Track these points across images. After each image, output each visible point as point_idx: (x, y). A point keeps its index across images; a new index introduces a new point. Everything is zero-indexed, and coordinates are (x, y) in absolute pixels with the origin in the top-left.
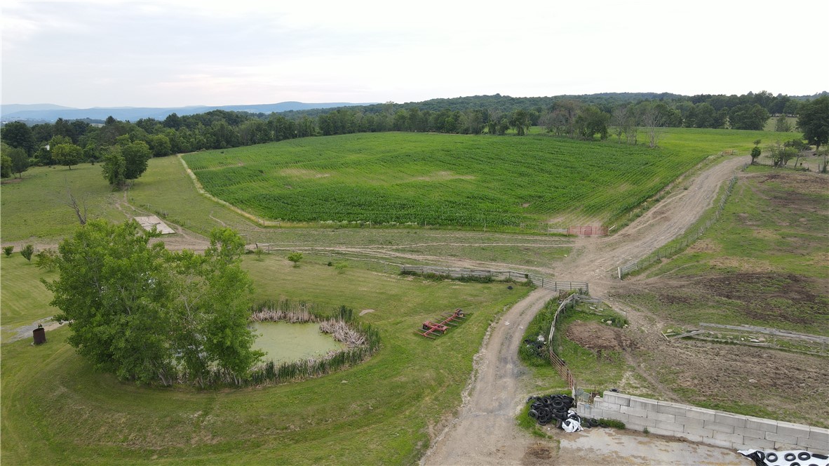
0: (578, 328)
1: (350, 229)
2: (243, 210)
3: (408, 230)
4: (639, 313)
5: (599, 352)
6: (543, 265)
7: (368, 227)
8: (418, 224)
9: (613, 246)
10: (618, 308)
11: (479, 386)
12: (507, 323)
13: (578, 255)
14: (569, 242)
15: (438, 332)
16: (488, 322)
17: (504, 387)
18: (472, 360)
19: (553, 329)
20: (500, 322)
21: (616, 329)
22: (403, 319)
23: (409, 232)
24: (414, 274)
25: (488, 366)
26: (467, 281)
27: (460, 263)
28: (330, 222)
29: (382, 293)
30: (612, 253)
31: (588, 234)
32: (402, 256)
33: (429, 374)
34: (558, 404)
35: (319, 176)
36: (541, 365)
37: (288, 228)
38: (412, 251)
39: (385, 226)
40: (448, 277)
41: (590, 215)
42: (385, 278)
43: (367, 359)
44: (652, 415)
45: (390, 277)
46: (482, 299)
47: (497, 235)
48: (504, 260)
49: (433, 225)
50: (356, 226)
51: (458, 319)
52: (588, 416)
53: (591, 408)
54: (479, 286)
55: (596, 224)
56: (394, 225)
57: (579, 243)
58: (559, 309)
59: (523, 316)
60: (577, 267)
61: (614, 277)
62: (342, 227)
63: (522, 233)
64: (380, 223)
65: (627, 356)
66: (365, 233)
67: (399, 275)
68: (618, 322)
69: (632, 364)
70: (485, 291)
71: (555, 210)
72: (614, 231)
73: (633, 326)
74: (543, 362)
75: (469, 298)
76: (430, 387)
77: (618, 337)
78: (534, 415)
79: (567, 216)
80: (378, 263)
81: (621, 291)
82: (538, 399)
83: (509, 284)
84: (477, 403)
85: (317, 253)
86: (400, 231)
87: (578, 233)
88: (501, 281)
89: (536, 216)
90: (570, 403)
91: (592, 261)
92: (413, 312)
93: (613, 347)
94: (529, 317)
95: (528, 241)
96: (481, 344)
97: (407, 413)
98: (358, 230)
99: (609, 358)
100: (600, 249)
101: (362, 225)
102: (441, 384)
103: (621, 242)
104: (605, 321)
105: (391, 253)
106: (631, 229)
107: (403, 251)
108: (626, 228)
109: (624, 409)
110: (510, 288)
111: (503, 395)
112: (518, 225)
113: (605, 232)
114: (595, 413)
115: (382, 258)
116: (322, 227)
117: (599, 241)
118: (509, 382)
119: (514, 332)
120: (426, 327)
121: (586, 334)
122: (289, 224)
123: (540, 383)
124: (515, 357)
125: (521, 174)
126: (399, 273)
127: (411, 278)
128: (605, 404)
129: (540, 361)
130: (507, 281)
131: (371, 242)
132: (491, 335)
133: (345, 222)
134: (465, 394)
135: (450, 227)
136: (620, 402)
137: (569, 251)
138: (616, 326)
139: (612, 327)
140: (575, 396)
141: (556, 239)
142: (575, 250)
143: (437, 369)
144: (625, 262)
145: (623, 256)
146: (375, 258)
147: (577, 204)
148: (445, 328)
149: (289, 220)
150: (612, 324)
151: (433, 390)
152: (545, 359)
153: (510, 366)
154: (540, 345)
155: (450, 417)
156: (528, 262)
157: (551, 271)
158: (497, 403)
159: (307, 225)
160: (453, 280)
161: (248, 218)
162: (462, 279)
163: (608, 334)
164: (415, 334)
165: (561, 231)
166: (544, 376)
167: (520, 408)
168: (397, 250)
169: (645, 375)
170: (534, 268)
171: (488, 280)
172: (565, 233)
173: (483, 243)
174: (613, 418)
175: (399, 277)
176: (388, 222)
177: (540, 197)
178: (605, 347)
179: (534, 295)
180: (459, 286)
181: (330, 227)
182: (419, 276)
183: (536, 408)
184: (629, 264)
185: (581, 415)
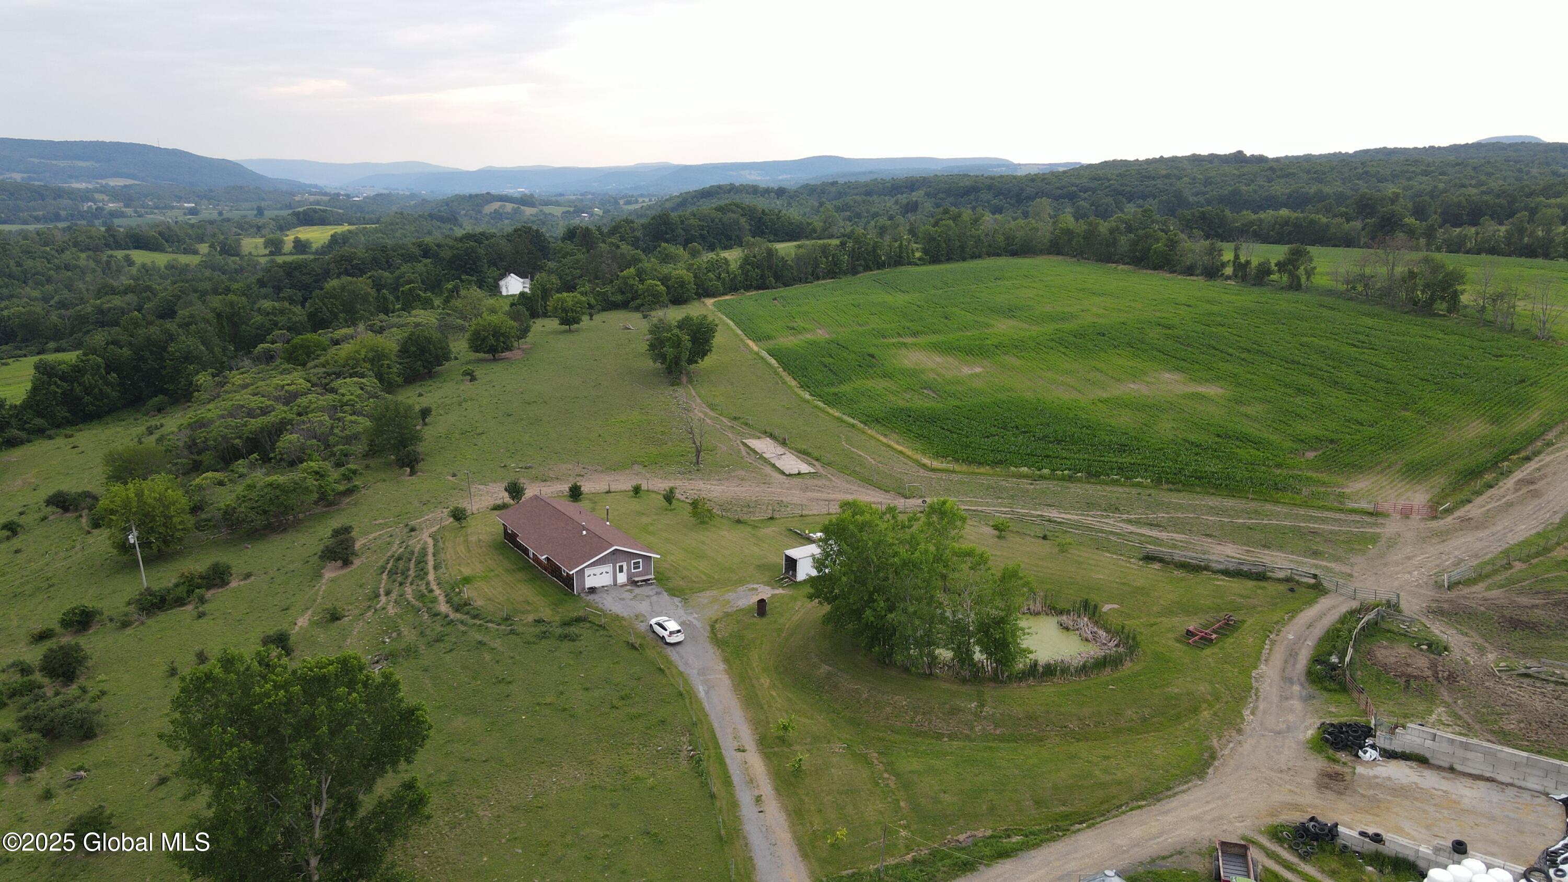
0: (1383, 651)
1: (1055, 482)
2: (885, 436)
3: (1140, 491)
4: (1467, 639)
5: (1407, 681)
6: (1336, 559)
7: (1079, 480)
8: (1152, 481)
9: (1443, 536)
10: (1439, 630)
11: (1262, 706)
12: (1291, 637)
13: (1389, 547)
14: (1376, 525)
15: (1206, 641)
16: (1267, 632)
17: (1291, 710)
18: (1250, 677)
19: (1350, 651)
20: (1281, 634)
21: (1432, 656)
22: (1159, 620)
23: (1139, 494)
24: (1161, 560)
25: (1271, 686)
26: (1233, 577)
27: (1220, 548)
28: (1024, 470)
29: (1124, 584)
30: (1441, 548)
31: (1406, 514)
32: (1139, 531)
33: (1203, 688)
34: (1355, 732)
35: (966, 371)
36: (1335, 691)
37: (965, 473)
38: (1151, 525)
39: (1104, 480)
40: (1206, 568)
41: (1411, 481)
42: (1123, 563)
43: (1128, 664)
44: (1460, 753)
45: (1130, 562)
46: (1255, 602)
47: (1268, 507)
48: (1281, 548)
49: (1173, 484)
50: (1063, 479)
51: (1228, 627)
52: (1387, 747)
53: (1391, 739)
54: (1250, 584)
55: (1419, 497)
56: (1117, 480)
57: (1391, 527)
58: (1359, 627)
59: (1311, 629)
60: (1386, 565)
61: (1438, 586)
62: (1042, 477)
63: (1304, 504)
64: (1097, 475)
65: (1442, 689)
66: (1077, 489)
67: (1141, 560)
68: (1436, 648)
69: (1450, 700)
70: (1259, 591)
71: (1356, 468)
72: (1448, 511)
73: (1456, 654)
74: (1337, 687)
75: (1239, 600)
76: (1206, 701)
77: (1433, 666)
78: (1327, 740)
79: (1375, 479)
80: (1108, 540)
81: (1445, 606)
82: (1332, 725)
83: (1291, 585)
84: (1262, 723)
85: (1021, 519)
86: (1127, 490)
87: (1391, 511)
88: (1279, 580)
89: (1324, 477)
90: (1368, 732)
91: (1409, 558)
92: (1168, 612)
93: (1426, 678)
94: (1318, 631)
95: (1315, 519)
96: (1259, 659)
97: (1186, 725)
98: (1066, 484)
99: (1419, 690)
100: (1423, 539)
101: (1070, 477)
102: (1217, 698)
103: (1456, 530)
104: (1419, 645)
105: (1121, 525)
106: (1474, 510)
107: (1137, 523)
108: (1468, 507)
109: (1429, 743)
110: (1292, 590)
111: (1291, 718)
112: (1299, 492)
113: (1434, 512)
114: (1396, 745)
115: (1112, 533)
116: (1014, 476)
117: (1422, 525)
118: (1296, 704)
119: (1300, 649)
120: (1189, 633)
121: (1393, 660)
122: (965, 468)
123: (1333, 710)
124: (1303, 679)
125: (1300, 391)
126: (1141, 556)
127: (1157, 566)
128: (1408, 737)
129: (1333, 686)
130: (1288, 580)
131: (1090, 505)
132: (1271, 650)
133: (1046, 471)
134: (1246, 713)
135: (1198, 489)
136: (1425, 736)
137: (1375, 539)
138: (1432, 652)
139: (1427, 654)
140: (1375, 725)
141: (1358, 518)
142: (1384, 539)
143: (1211, 682)
144: (1459, 562)
145: (1456, 553)
146: (1102, 531)
147: (1393, 458)
148: (1214, 636)
149: (963, 460)
150: (1427, 650)
151: (1210, 706)
152: (1340, 683)
153: (1296, 688)
154: (1334, 667)
155: (1234, 733)
156: (1316, 554)
157: (1347, 570)
158: (1285, 726)
159: (991, 472)
160: (1215, 572)
161: (901, 452)
162: (1226, 573)
163: (1421, 662)
164: (1178, 640)
165: (1364, 505)
166: (1338, 703)
167: (1310, 733)
168: (1129, 521)
169: (1461, 713)
170: (1324, 563)
171: (1261, 577)
172: (1371, 510)
173: (1250, 518)
174: (1416, 751)
175: (1141, 563)
176: (1108, 475)
177: (1332, 441)
178: (1416, 677)
179: (1324, 603)
180: (1223, 582)
181: (1026, 476)
182: (1168, 563)
183: (1330, 734)
184: (1463, 567)
185: (1382, 746)
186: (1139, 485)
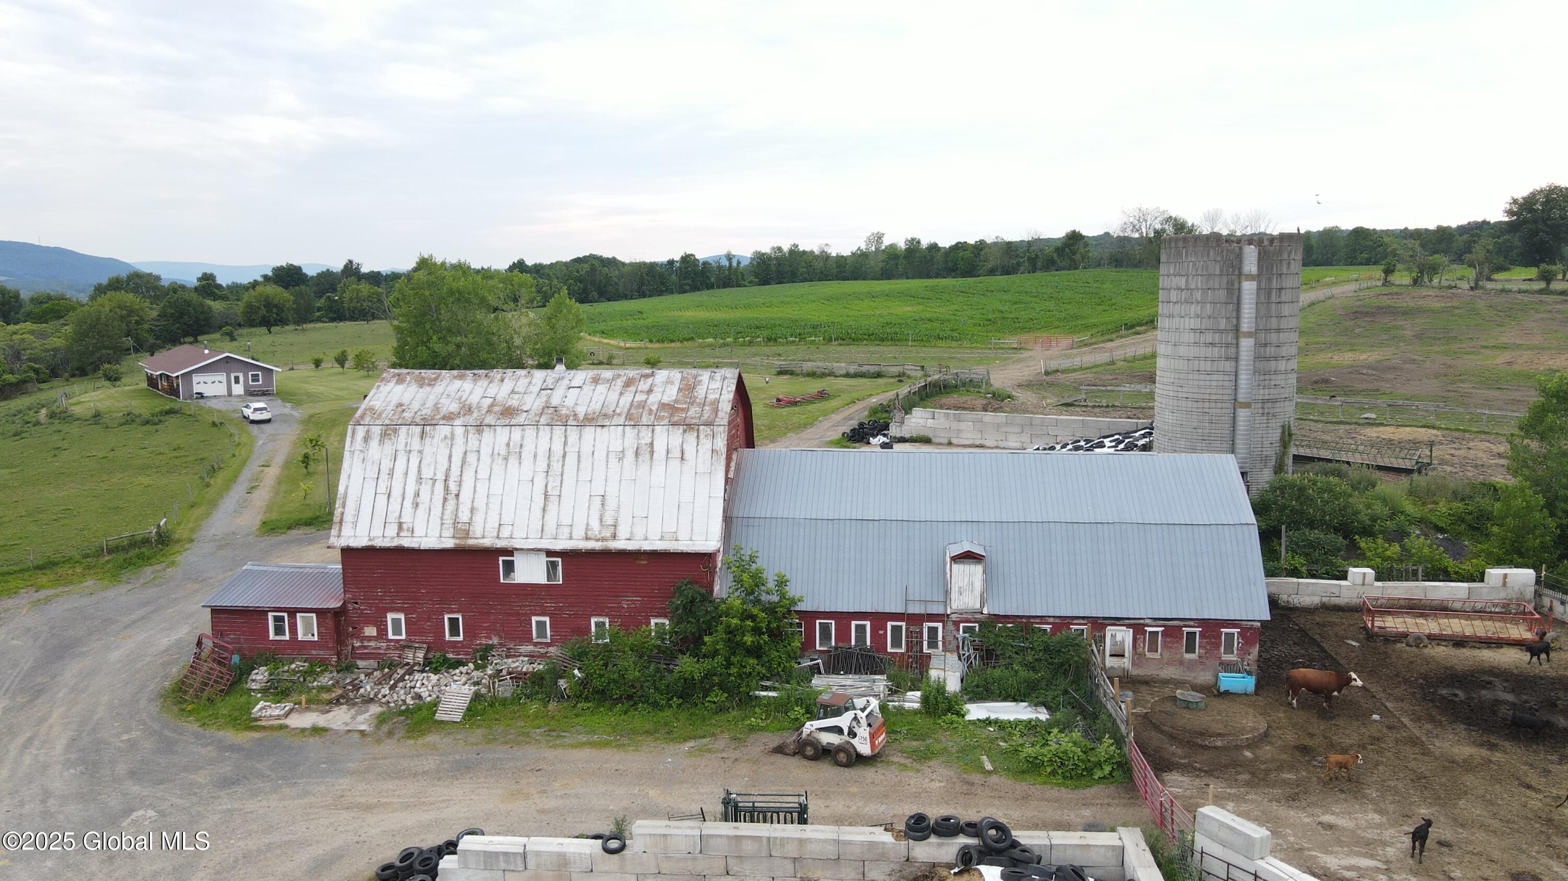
0: (949, 399)
1: (733, 346)
7: (759, 344)
8: (824, 340)
9: (1071, 355)
12: (874, 400)
13: (1016, 361)
14: (1014, 353)
15: (790, 404)
16: (853, 400)
18: (816, 420)
20: (867, 400)
23: (807, 346)
24: (792, 373)
26: (852, 378)
28: (710, 340)
31: (1049, 348)
34: (877, 427)
37: (656, 349)
39: (780, 343)
40: (830, 374)
41: (1070, 334)
44: (955, 425)
46: (860, 387)
47: (923, 349)
49: (843, 340)
50: (743, 344)
51: (821, 398)
52: (898, 435)
53: (902, 429)
54: (865, 380)
55: (1070, 339)
56: (794, 342)
57: (1026, 354)
61: (1037, 374)
62: (725, 345)
64: (775, 340)
72: (1089, 345)
75: (845, 387)
78: (847, 436)
81: (1033, 381)
84: (799, 437)
86: (798, 345)
87: (1035, 347)
90: (885, 427)
91: (1028, 366)
95: (960, 353)
98: (743, 347)
100: (1052, 357)
101: (751, 342)
103: (1088, 353)
106: (1112, 344)
108: (1108, 343)
109: (930, 423)
110: (901, 381)
111: (830, 433)
113: (1074, 346)
114: (907, 430)
117: (1058, 352)
118: (845, 423)
119: (875, 403)
120: (778, 400)
122: (657, 345)
127: (787, 377)
128: (913, 425)
130: (900, 375)
134: (791, 434)
136: (927, 418)
137: (1013, 357)
138: (996, 399)
141: (1001, 351)
142: (1017, 358)
149: (658, 341)
150: (991, 398)
155: (767, 442)
160: (838, 376)
162: (846, 376)
165: (1013, 345)
172: (1018, 347)
176: (787, 339)
180: (838, 380)
181: (710, 345)
183: (852, 430)
185: (893, 435)
186: (813, 342)
